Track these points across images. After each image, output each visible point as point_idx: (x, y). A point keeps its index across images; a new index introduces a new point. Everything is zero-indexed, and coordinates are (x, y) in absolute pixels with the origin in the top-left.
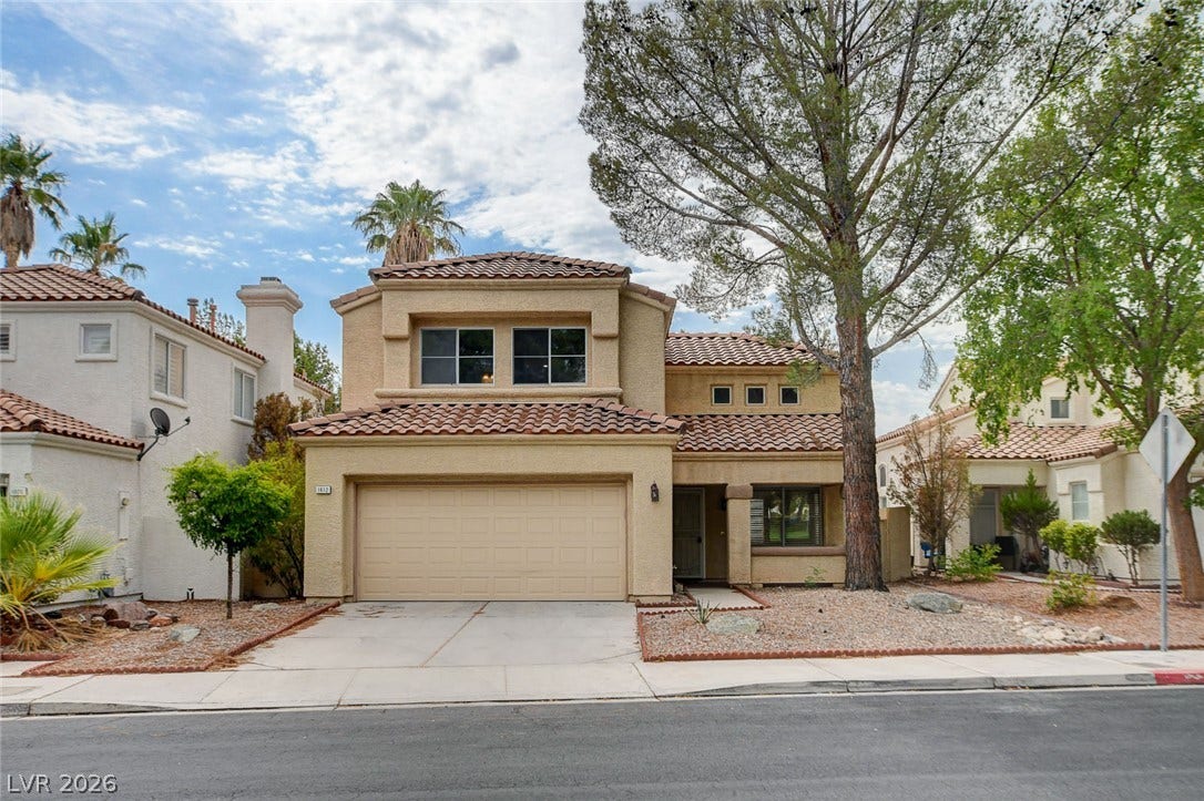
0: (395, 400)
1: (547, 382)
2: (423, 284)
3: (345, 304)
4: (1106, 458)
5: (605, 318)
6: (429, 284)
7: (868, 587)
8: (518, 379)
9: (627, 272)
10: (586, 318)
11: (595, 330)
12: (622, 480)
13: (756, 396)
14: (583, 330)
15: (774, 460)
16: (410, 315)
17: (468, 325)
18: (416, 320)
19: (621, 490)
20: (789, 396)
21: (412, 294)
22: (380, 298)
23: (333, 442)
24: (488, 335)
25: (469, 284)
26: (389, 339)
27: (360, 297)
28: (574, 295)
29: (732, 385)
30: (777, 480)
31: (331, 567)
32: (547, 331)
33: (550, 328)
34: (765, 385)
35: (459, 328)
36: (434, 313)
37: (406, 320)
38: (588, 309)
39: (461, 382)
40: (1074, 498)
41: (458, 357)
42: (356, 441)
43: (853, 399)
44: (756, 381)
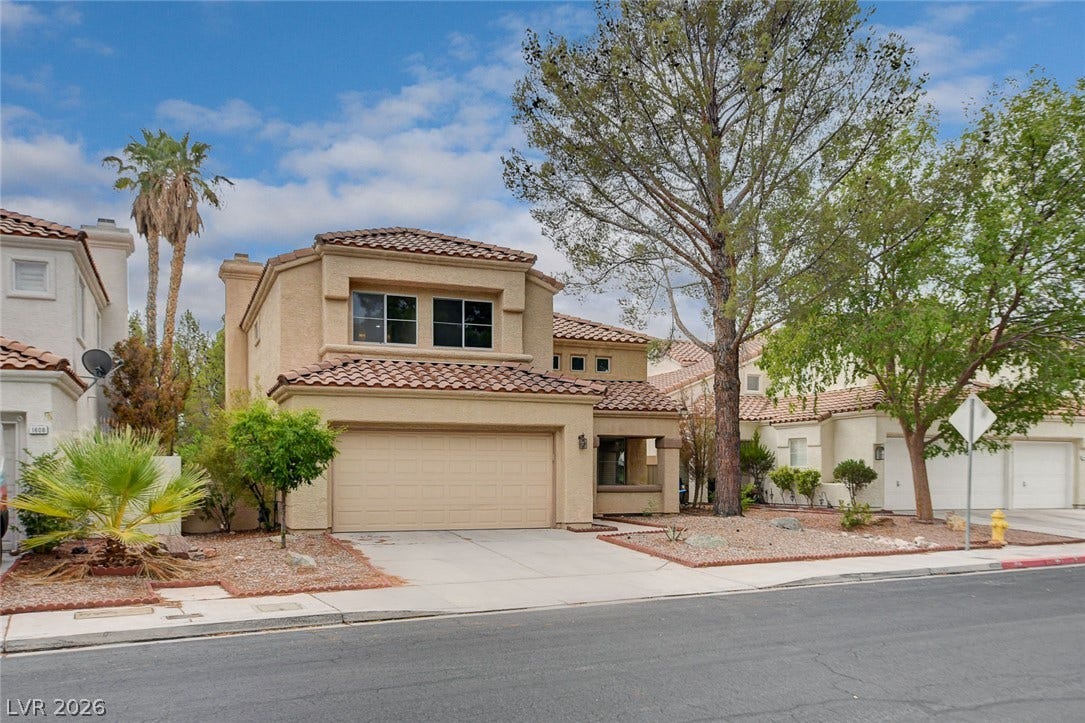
0: (349, 355)
1: (461, 346)
2: (365, 253)
3: (284, 263)
4: (824, 422)
5: (513, 296)
6: (370, 253)
7: (736, 514)
8: (437, 342)
9: (533, 260)
10: (497, 294)
11: (505, 305)
12: (552, 432)
13: (578, 364)
14: (491, 304)
15: (615, 417)
16: (350, 278)
17: (395, 292)
18: (354, 283)
19: (549, 440)
20: (603, 365)
21: (352, 260)
22: (320, 259)
23: (323, 391)
24: (412, 302)
25: (405, 257)
26: (329, 299)
27: (298, 258)
28: (490, 275)
29: (561, 354)
30: (617, 433)
31: (318, 503)
32: (461, 301)
33: (464, 300)
34: (586, 355)
35: (387, 294)
36: (371, 279)
37: (347, 282)
38: (501, 288)
39: (388, 341)
40: (792, 450)
41: (386, 319)
42: (342, 392)
43: (728, 375)
44: (579, 352)
